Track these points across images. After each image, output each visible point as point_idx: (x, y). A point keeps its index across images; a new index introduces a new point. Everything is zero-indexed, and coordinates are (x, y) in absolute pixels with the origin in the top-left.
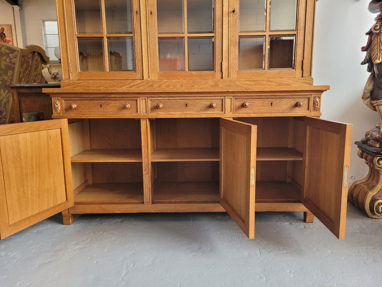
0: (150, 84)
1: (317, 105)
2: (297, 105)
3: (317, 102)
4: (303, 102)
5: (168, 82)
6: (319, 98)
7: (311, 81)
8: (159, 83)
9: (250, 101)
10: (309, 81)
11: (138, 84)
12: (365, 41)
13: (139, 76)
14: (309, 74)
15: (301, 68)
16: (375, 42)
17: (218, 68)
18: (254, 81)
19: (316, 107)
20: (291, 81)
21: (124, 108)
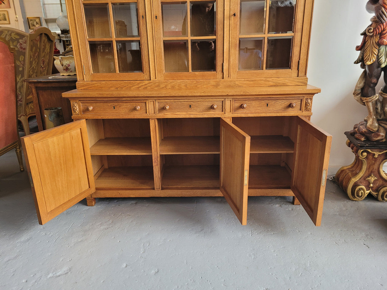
0: (157, 84)
1: (309, 106)
2: (290, 106)
3: (309, 103)
4: (296, 103)
5: (173, 82)
6: (311, 99)
7: (306, 80)
8: (165, 84)
9: (248, 103)
10: (304, 81)
11: (145, 85)
12: (359, 41)
13: (147, 77)
14: (304, 74)
15: (297, 68)
16: (368, 44)
17: (219, 68)
18: (253, 81)
19: (307, 107)
20: (287, 81)
21: (135, 109)
